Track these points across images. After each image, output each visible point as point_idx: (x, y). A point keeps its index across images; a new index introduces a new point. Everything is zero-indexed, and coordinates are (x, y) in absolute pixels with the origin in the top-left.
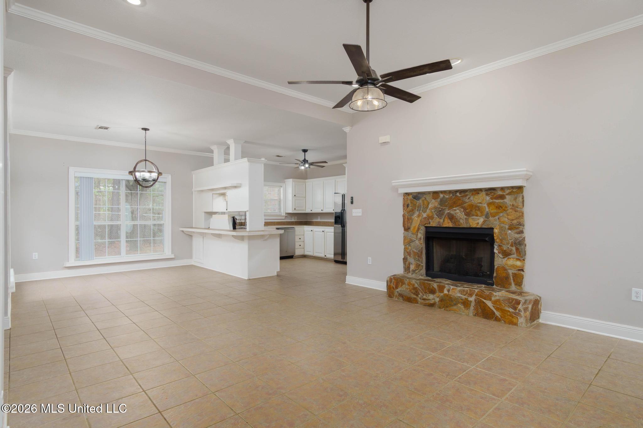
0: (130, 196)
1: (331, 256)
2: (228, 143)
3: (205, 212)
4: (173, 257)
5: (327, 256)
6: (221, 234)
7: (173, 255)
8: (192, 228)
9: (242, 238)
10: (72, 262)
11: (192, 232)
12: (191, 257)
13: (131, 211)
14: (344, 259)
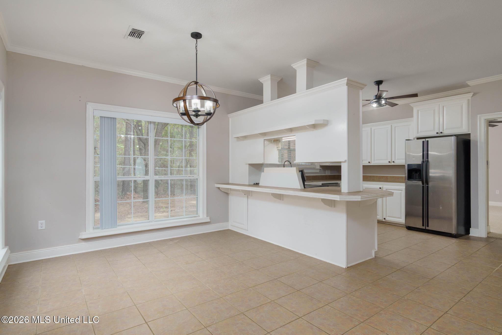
0: (144, 150)
1: (402, 220)
2: (294, 67)
3: (249, 164)
4: (209, 220)
5: (386, 219)
6: (283, 195)
7: (209, 218)
8: (228, 184)
9: (332, 204)
10: (90, 233)
11: (229, 189)
12: (226, 219)
13: (145, 164)
14: (428, 226)
